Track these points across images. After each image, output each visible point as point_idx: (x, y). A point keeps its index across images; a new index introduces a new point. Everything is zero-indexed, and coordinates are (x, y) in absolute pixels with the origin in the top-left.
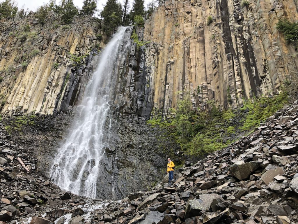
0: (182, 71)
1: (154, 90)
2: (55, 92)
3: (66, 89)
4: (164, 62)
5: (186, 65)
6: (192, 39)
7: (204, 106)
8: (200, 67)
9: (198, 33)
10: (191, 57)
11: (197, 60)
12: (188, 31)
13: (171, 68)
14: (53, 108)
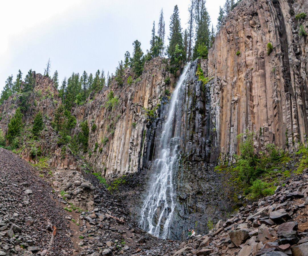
0: (245, 111)
1: (220, 134)
2: (136, 151)
3: (145, 146)
4: (228, 101)
5: (248, 103)
6: (254, 72)
7: (265, 149)
8: (262, 106)
9: (260, 65)
10: (253, 94)
11: (259, 98)
12: (249, 61)
13: (234, 107)
14: (137, 166)
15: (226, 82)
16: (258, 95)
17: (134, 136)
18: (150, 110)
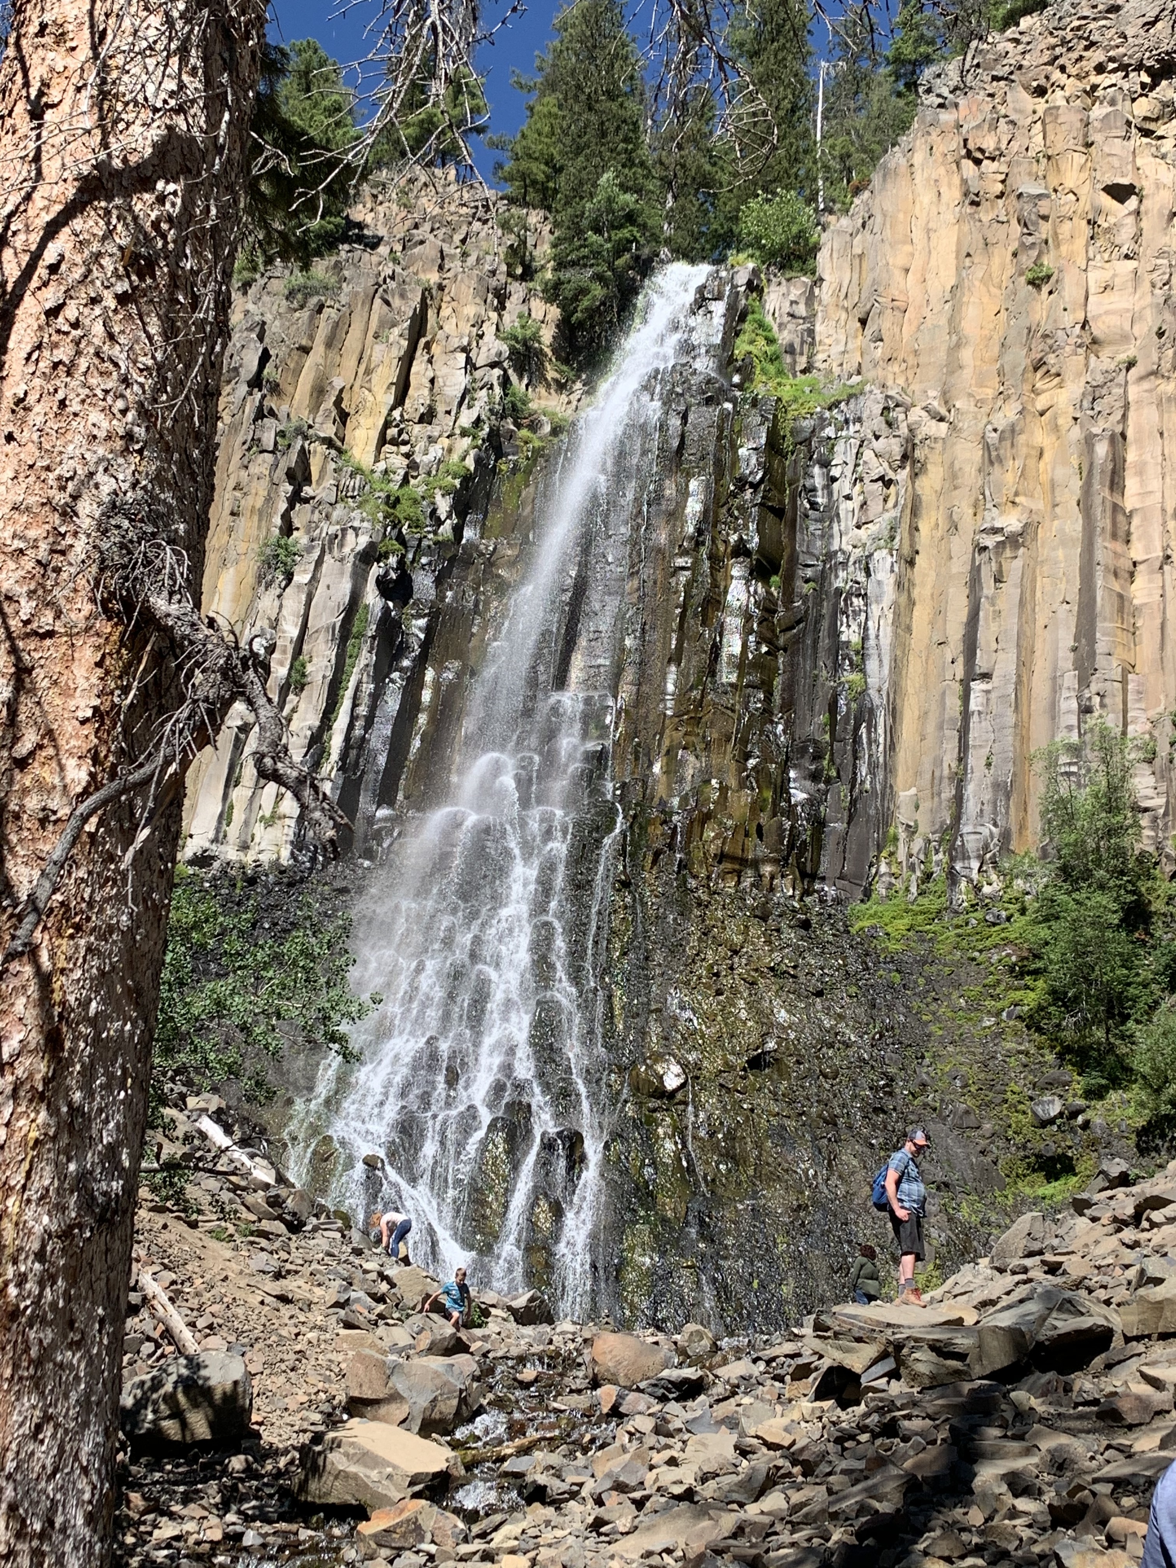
0: (1074, 596)
1: (894, 713)
3: (355, 705)
4: (954, 527)
5: (1100, 555)
6: (1142, 378)
10: (1130, 502)
11: (1171, 525)
12: (1113, 321)
13: (1000, 571)
14: (287, 821)
15: (942, 419)
16: (1163, 510)
17: (275, 624)
18: (394, 487)
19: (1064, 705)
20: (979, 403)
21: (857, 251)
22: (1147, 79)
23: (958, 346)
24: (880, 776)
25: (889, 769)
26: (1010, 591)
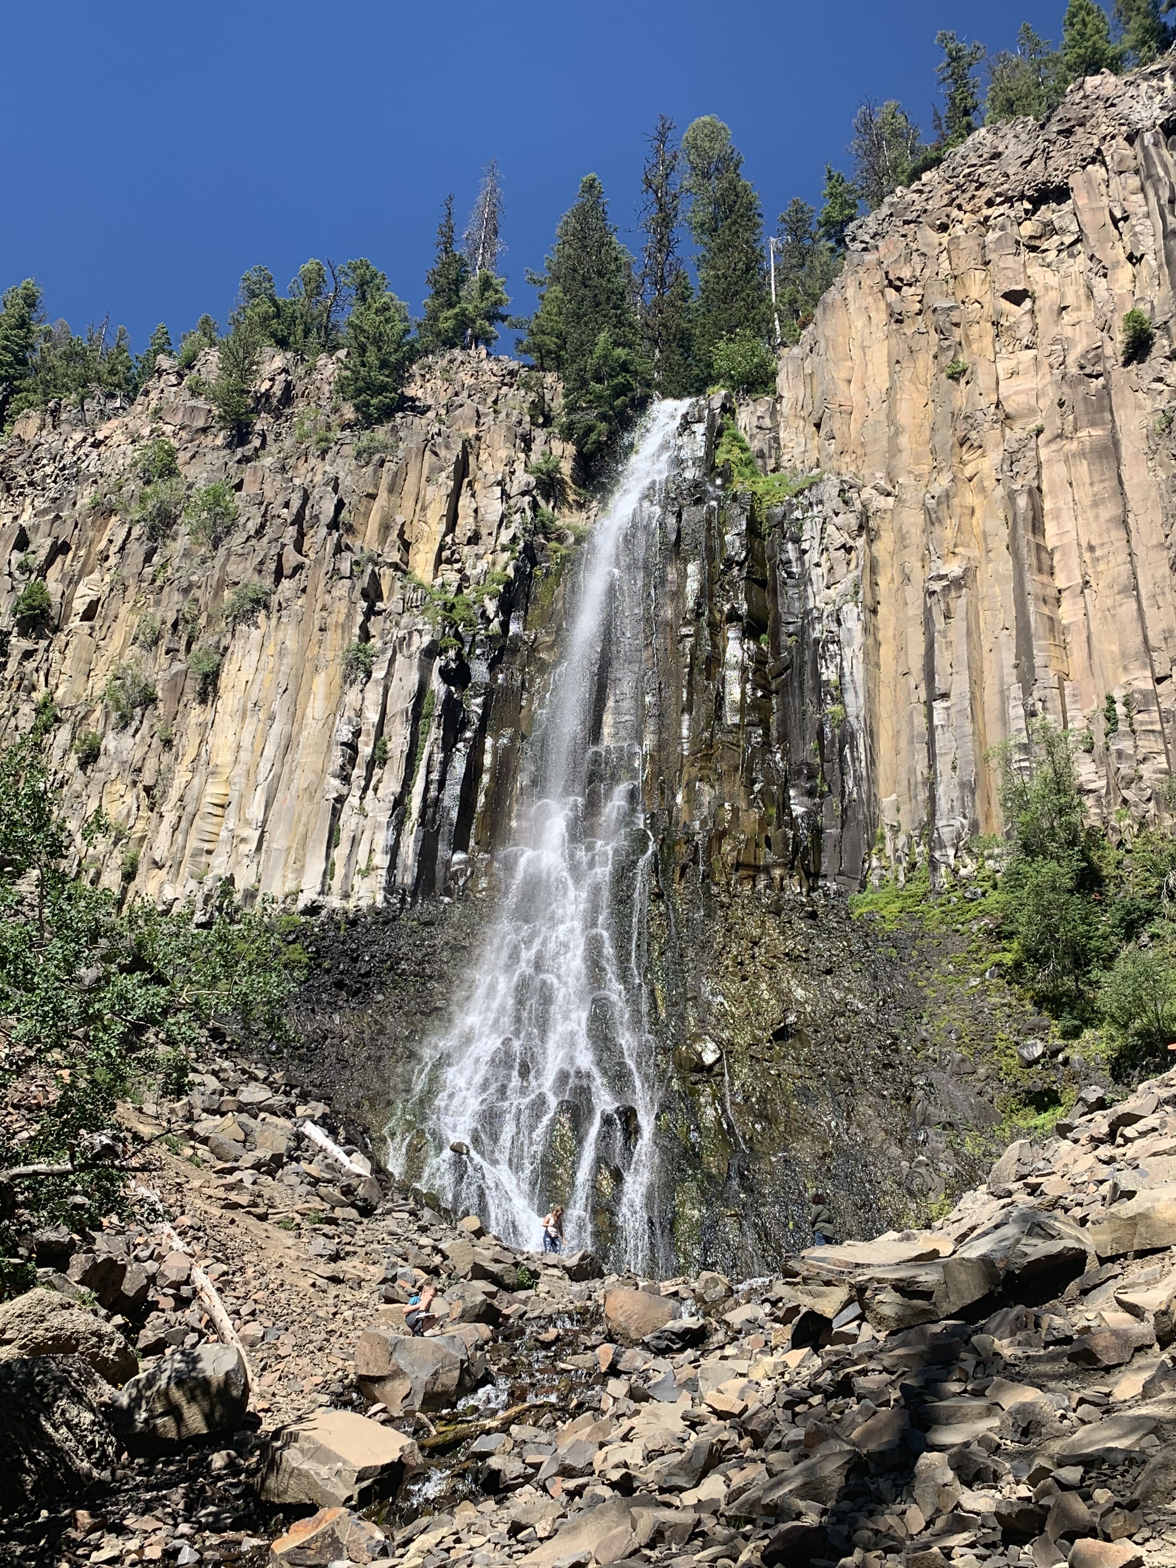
0: (1012, 623)
1: (871, 734)
2: (376, 790)
4: (907, 579)
5: (1029, 587)
6: (1050, 442)
7: (1149, 800)
8: (1108, 592)
9: (1080, 407)
10: (1050, 541)
11: (1087, 556)
12: (1022, 399)
13: (948, 609)
14: (380, 871)
15: (889, 494)
16: (1079, 545)
17: (359, 713)
18: (450, 596)
19: (1012, 713)
20: (918, 478)
21: (808, 371)
22: (1028, 206)
23: (896, 434)
24: (865, 787)
25: (872, 781)
26: (958, 624)
